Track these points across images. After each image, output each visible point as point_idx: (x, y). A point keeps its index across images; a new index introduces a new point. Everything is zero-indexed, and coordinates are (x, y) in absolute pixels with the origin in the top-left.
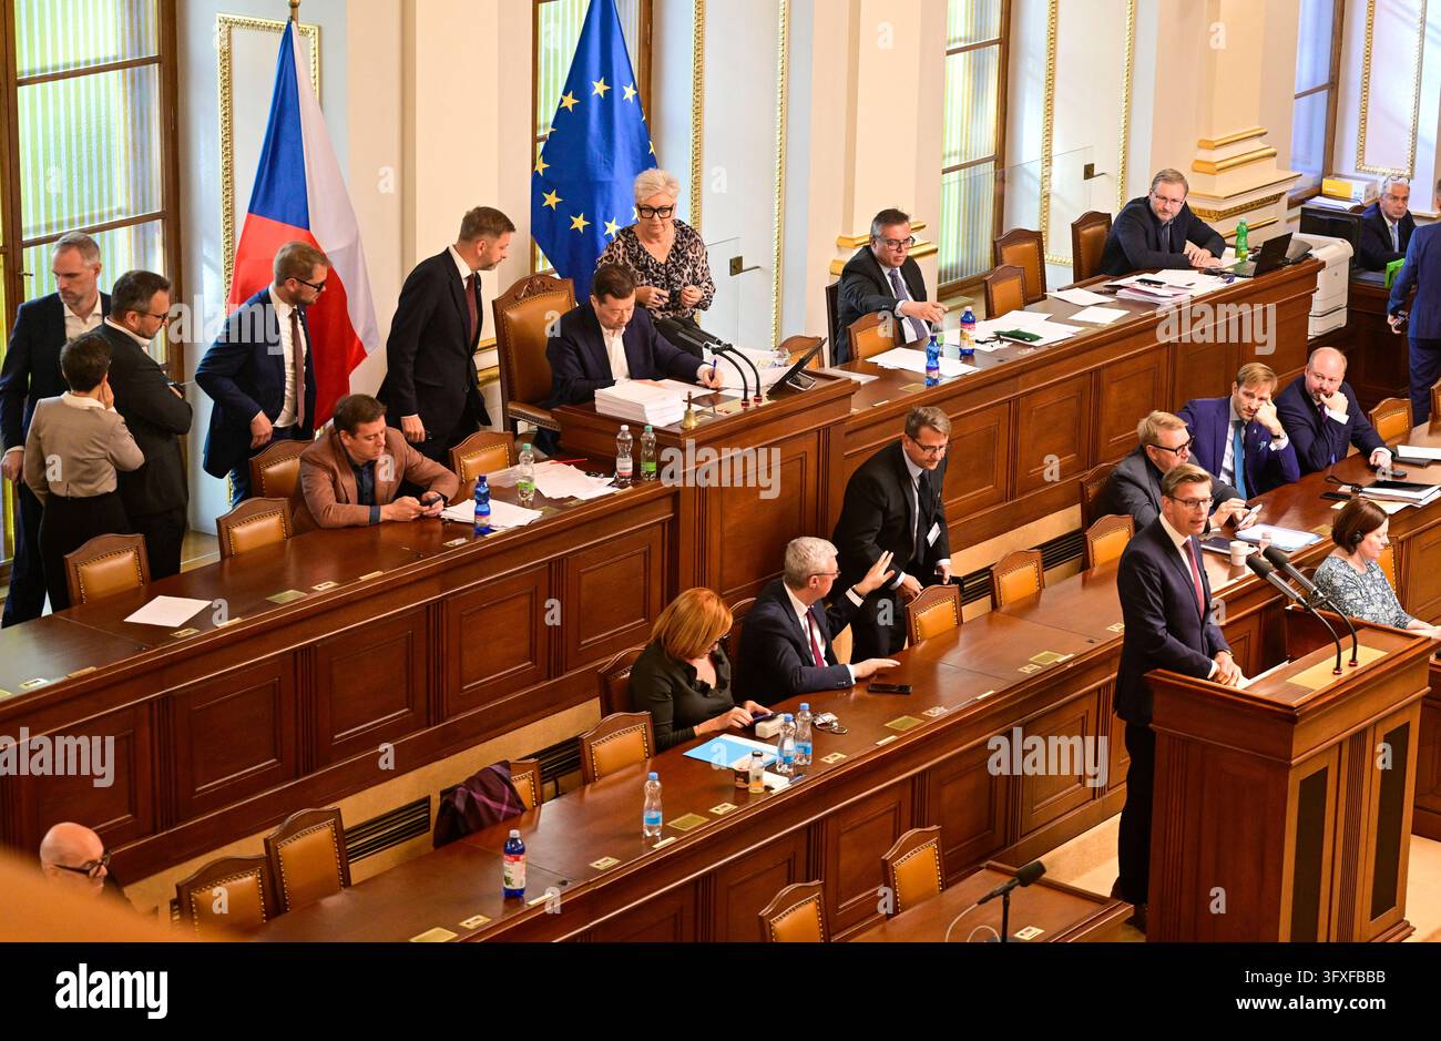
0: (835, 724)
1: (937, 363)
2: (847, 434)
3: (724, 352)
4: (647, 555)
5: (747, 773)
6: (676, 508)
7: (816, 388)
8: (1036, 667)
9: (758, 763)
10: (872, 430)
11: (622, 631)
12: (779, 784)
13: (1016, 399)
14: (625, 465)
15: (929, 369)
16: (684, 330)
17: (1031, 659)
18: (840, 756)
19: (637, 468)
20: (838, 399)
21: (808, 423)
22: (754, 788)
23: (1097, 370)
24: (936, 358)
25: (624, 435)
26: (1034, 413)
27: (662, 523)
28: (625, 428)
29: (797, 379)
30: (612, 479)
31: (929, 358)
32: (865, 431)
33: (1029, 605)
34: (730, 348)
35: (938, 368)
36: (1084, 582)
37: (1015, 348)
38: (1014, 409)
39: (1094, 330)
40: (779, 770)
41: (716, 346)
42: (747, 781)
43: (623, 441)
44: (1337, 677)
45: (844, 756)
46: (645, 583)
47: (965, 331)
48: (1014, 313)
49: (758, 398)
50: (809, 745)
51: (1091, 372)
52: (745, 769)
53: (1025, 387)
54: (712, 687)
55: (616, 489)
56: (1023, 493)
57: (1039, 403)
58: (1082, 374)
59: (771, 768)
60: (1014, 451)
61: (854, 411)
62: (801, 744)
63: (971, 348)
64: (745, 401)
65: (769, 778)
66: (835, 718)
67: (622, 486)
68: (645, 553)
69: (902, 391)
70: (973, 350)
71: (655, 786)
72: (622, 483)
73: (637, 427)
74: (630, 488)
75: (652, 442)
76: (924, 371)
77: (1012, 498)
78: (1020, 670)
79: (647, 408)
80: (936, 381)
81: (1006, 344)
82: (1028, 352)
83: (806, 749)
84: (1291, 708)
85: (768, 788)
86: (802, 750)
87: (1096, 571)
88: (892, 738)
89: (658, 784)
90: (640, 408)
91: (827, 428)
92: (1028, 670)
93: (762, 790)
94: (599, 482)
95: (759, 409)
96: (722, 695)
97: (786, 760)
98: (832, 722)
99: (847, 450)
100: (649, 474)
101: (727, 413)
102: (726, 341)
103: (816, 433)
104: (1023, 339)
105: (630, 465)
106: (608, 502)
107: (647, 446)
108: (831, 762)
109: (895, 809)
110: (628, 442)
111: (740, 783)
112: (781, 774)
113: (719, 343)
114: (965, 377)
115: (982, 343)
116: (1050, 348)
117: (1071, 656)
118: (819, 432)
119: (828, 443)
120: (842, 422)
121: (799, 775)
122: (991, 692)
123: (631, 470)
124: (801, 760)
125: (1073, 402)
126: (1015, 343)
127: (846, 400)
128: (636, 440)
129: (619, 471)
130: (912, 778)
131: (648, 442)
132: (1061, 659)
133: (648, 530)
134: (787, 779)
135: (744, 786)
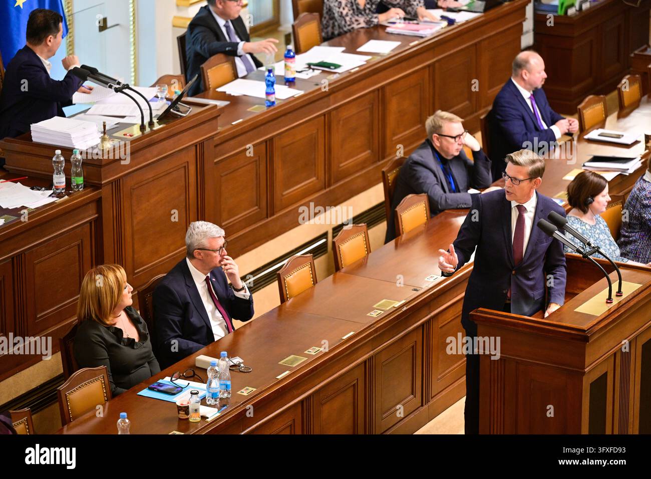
0: (242, 365)
1: (274, 89)
2: (216, 146)
3: (124, 90)
4: (80, 247)
5: (187, 407)
6: (99, 209)
7: (192, 114)
8: (380, 312)
9: (196, 398)
10: (232, 142)
11: (65, 305)
12: (212, 413)
13: (329, 112)
14: (59, 180)
15: (268, 94)
16: (91, 75)
17: (375, 306)
18: (251, 389)
19: (68, 182)
20: (209, 120)
21: (189, 140)
22: (194, 418)
23: (383, 88)
24: (272, 85)
25: (58, 157)
26: (341, 122)
27: (90, 222)
28: (58, 152)
29: (177, 108)
30: (51, 192)
31: (268, 86)
32: (227, 143)
33: (361, 265)
34: (127, 87)
35: (274, 93)
36: (396, 246)
37: (325, 74)
38: (327, 121)
39: (378, 59)
40: (208, 403)
41: (117, 86)
42: (187, 413)
43: (58, 162)
44: (610, 306)
45: (254, 389)
46: (80, 269)
47: (289, 64)
48: (316, 48)
49: (151, 124)
50: (229, 383)
51: (378, 89)
52: (185, 404)
53: (334, 104)
54: (137, 340)
55: (55, 199)
56: (337, 181)
57: (345, 114)
58: (373, 91)
59: (203, 402)
60: (329, 151)
61: (220, 129)
62: (222, 382)
63: (292, 76)
64: (142, 127)
65: (204, 410)
66: (241, 361)
67: (59, 196)
68: (79, 245)
69: (250, 112)
70: (294, 78)
71: (125, 423)
72: (59, 193)
73: (68, 151)
74: (66, 197)
75: (79, 161)
76: (264, 96)
77: (329, 185)
78: (369, 314)
79: (72, 136)
80: (273, 103)
81: (317, 72)
82: (333, 77)
83: (227, 386)
84: (584, 331)
85: (204, 418)
86: (224, 387)
87: (404, 237)
88: (287, 373)
89: (127, 421)
90: (68, 136)
91: (202, 144)
92: (374, 315)
93: (199, 419)
94: (42, 194)
95: (154, 132)
96: (145, 345)
97: (214, 396)
98: (240, 363)
99: (216, 158)
100: (78, 186)
101: (131, 136)
102: (123, 82)
103: (194, 148)
104: (329, 67)
105: (64, 179)
106: (52, 209)
107: (75, 164)
108: (245, 394)
109: (291, 425)
110: (60, 162)
111: (182, 415)
112: (210, 406)
113: (119, 83)
114: (293, 99)
115: (299, 72)
116: (349, 73)
117: (403, 302)
118: (196, 146)
119: (203, 154)
120: (212, 137)
121: (224, 406)
122: (352, 333)
123: (64, 184)
124: (223, 394)
125: (367, 113)
126: (323, 71)
127: (214, 121)
128: (67, 161)
129: (55, 184)
130: (302, 401)
131: (76, 161)
132: (397, 304)
133: (80, 229)
134: (216, 410)
135: (186, 417)
